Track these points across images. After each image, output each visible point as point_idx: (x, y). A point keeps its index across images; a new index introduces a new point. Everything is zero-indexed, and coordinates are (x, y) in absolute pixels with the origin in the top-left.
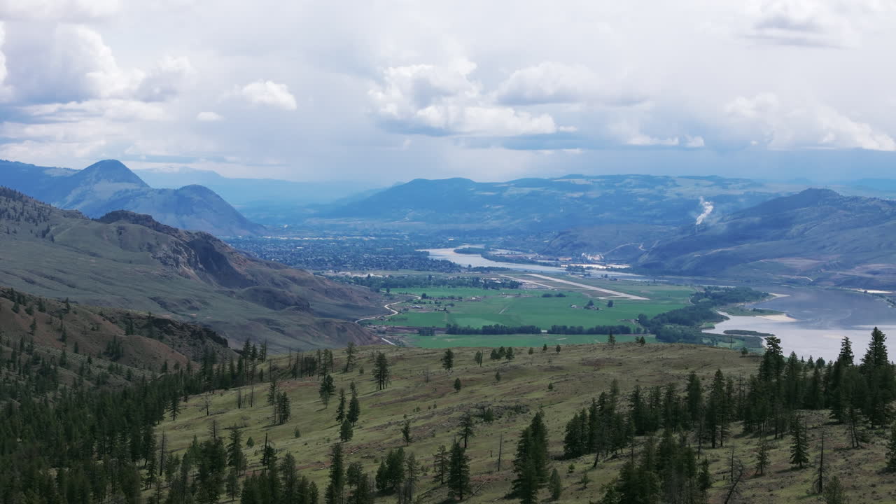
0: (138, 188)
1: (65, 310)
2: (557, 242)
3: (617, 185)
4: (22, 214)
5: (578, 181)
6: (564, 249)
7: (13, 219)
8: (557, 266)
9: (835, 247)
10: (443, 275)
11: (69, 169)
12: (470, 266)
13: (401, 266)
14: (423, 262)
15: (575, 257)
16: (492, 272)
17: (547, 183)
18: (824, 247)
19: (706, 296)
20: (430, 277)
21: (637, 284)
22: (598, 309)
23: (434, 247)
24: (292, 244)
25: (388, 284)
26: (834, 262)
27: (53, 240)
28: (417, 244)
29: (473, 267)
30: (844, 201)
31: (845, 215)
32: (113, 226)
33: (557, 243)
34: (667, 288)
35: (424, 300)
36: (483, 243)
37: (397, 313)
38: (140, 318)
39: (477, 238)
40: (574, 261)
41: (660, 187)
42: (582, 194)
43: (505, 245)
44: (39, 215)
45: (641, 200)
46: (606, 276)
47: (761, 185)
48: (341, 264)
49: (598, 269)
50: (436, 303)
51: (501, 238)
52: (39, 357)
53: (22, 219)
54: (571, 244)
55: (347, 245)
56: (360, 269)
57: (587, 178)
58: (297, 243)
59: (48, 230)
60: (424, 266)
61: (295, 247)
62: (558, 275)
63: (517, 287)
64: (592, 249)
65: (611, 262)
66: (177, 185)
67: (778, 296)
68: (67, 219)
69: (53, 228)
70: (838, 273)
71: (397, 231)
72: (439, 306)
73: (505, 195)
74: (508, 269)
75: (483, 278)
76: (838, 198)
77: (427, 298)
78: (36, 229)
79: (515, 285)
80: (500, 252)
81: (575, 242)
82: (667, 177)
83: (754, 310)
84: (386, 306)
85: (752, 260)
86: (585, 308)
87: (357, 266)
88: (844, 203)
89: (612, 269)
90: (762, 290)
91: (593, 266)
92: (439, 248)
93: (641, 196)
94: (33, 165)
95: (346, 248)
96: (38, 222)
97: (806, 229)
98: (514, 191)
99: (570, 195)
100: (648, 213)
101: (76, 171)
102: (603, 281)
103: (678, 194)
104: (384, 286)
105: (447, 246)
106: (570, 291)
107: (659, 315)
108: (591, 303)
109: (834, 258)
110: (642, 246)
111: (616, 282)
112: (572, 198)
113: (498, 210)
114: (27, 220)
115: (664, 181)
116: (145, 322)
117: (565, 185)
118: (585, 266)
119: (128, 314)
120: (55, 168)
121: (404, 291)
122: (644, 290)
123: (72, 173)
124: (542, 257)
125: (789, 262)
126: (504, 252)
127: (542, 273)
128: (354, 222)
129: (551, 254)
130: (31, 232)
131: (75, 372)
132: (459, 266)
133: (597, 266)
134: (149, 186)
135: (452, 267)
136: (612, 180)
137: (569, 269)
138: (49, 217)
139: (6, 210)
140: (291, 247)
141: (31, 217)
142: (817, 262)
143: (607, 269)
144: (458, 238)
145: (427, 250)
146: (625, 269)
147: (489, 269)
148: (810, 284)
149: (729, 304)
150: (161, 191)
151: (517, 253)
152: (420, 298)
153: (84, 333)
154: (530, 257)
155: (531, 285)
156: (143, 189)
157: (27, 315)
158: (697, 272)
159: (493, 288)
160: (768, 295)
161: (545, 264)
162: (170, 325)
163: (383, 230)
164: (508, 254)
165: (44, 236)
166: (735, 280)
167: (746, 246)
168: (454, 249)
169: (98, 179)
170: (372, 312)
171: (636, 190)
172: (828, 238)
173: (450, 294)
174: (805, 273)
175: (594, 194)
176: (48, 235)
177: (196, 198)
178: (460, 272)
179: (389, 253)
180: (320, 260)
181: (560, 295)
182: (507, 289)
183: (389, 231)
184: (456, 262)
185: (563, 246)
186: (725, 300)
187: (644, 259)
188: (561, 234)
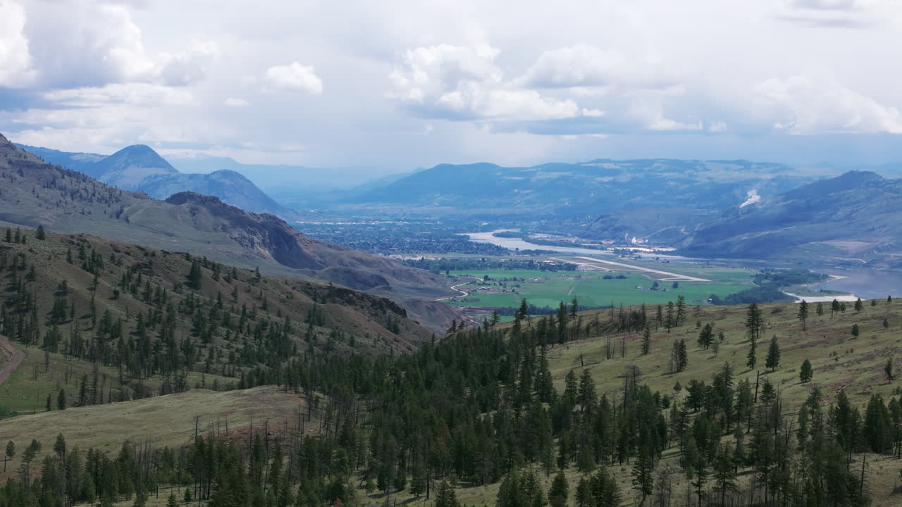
0: (167, 173)
1: (254, 278)
2: (598, 225)
3: (646, 169)
4: (94, 195)
5: (606, 166)
6: (606, 233)
7: (85, 199)
8: (602, 249)
9: (885, 229)
10: (493, 258)
11: (96, 155)
12: (517, 249)
13: (448, 249)
14: (468, 246)
15: (619, 240)
16: (541, 255)
17: (576, 168)
18: (873, 230)
19: (766, 278)
20: (483, 259)
21: (691, 266)
22: (665, 290)
23: (471, 232)
24: (329, 229)
25: (444, 266)
26: (887, 244)
27: (128, 221)
28: (453, 228)
29: (520, 250)
30: (888, 184)
31: (892, 198)
32: (186, 206)
33: (598, 227)
34: (723, 270)
35: (487, 282)
36: (518, 227)
37: (467, 294)
38: (320, 287)
39: (512, 223)
40: (618, 244)
41: (690, 171)
42: (611, 178)
43: (543, 229)
44: (111, 195)
45: (672, 183)
46: (658, 258)
47: (791, 169)
48: (387, 248)
49: (645, 252)
50: (500, 284)
51: (535, 223)
52: (267, 323)
53: (94, 199)
54: (612, 228)
55: (384, 229)
56: (408, 253)
57: (615, 162)
58: (334, 228)
59: (121, 211)
60: (471, 249)
61: (334, 232)
62: (608, 258)
63: (574, 270)
64: (633, 232)
65: (656, 245)
66: (207, 170)
67: (838, 277)
68: (139, 200)
69: (126, 209)
70: (892, 255)
71: (427, 216)
72: (505, 287)
73: (534, 179)
74: (557, 252)
75: (536, 260)
76: (881, 180)
77: (489, 280)
78: (109, 210)
79: (572, 268)
80: (538, 236)
81: (616, 226)
82: (696, 161)
83: (821, 291)
84: (452, 288)
85: (801, 243)
86: (651, 289)
87: (403, 250)
88: (888, 186)
89: (659, 252)
90: (821, 272)
91: (640, 249)
92: (476, 232)
93: (672, 180)
94: (57, 151)
95: (384, 232)
96: (111, 203)
97: (851, 213)
98: (541, 176)
99: (599, 179)
100: (678, 197)
101: (103, 156)
102: (654, 263)
103: (709, 178)
104: (443, 268)
105: (485, 230)
106: (629, 273)
107: (730, 295)
108: (656, 285)
109: (886, 240)
110: (683, 229)
111: (668, 264)
112: (602, 183)
113: (527, 194)
114: (99, 200)
115: (694, 165)
116: (327, 292)
117: (594, 169)
118: (632, 249)
119: (309, 284)
120: (82, 153)
121: (463, 273)
122: (701, 271)
123: (100, 159)
124: (584, 240)
125: (837, 244)
126: (544, 236)
127: (590, 256)
128: (382, 207)
129: (592, 237)
130: (105, 213)
131: (301, 337)
132: (506, 249)
133: (644, 249)
134: (177, 171)
135: (499, 250)
136: (641, 164)
137: (616, 252)
138: (121, 198)
139: (78, 191)
140: (328, 231)
141: (103, 198)
142: (867, 244)
143: (655, 252)
144: (491, 223)
145: (467, 234)
146: (672, 252)
147: (538, 252)
148: (865, 266)
149: (792, 285)
150: (192, 176)
151: (556, 237)
152: (482, 280)
153: (283, 301)
154: (573, 240)
155: (586, 267)
156: (173, 175)
157: (226, 283)
158: (746, 254)
159: (550, 270)
160: (827, 276)
161: (590, 248)
162: (351, 295)
163: (413, 215)
164: (548, 238)
165: (118, 217)
166: (788, 262)
167: (792, 228)
168: (493, 233)
169: (127, 164)
170: (442, 293)
171: (665, 174)
172: (877, 221)
173: (512, 276)
174: (856, 256)
175: (624, 178)
176: (122, 216)
177: (227, 182)
178: (509, 255)
179: (430, 237)
180: (364, 244)
181: (621, 277)
182: (564, 271)
183: (420, 215)
184: (502, 246)
185: (604, 230)
186: (788, 281)
187: (689, 242)
188: (601, 217)
